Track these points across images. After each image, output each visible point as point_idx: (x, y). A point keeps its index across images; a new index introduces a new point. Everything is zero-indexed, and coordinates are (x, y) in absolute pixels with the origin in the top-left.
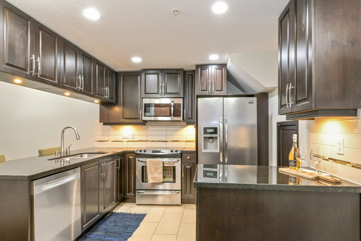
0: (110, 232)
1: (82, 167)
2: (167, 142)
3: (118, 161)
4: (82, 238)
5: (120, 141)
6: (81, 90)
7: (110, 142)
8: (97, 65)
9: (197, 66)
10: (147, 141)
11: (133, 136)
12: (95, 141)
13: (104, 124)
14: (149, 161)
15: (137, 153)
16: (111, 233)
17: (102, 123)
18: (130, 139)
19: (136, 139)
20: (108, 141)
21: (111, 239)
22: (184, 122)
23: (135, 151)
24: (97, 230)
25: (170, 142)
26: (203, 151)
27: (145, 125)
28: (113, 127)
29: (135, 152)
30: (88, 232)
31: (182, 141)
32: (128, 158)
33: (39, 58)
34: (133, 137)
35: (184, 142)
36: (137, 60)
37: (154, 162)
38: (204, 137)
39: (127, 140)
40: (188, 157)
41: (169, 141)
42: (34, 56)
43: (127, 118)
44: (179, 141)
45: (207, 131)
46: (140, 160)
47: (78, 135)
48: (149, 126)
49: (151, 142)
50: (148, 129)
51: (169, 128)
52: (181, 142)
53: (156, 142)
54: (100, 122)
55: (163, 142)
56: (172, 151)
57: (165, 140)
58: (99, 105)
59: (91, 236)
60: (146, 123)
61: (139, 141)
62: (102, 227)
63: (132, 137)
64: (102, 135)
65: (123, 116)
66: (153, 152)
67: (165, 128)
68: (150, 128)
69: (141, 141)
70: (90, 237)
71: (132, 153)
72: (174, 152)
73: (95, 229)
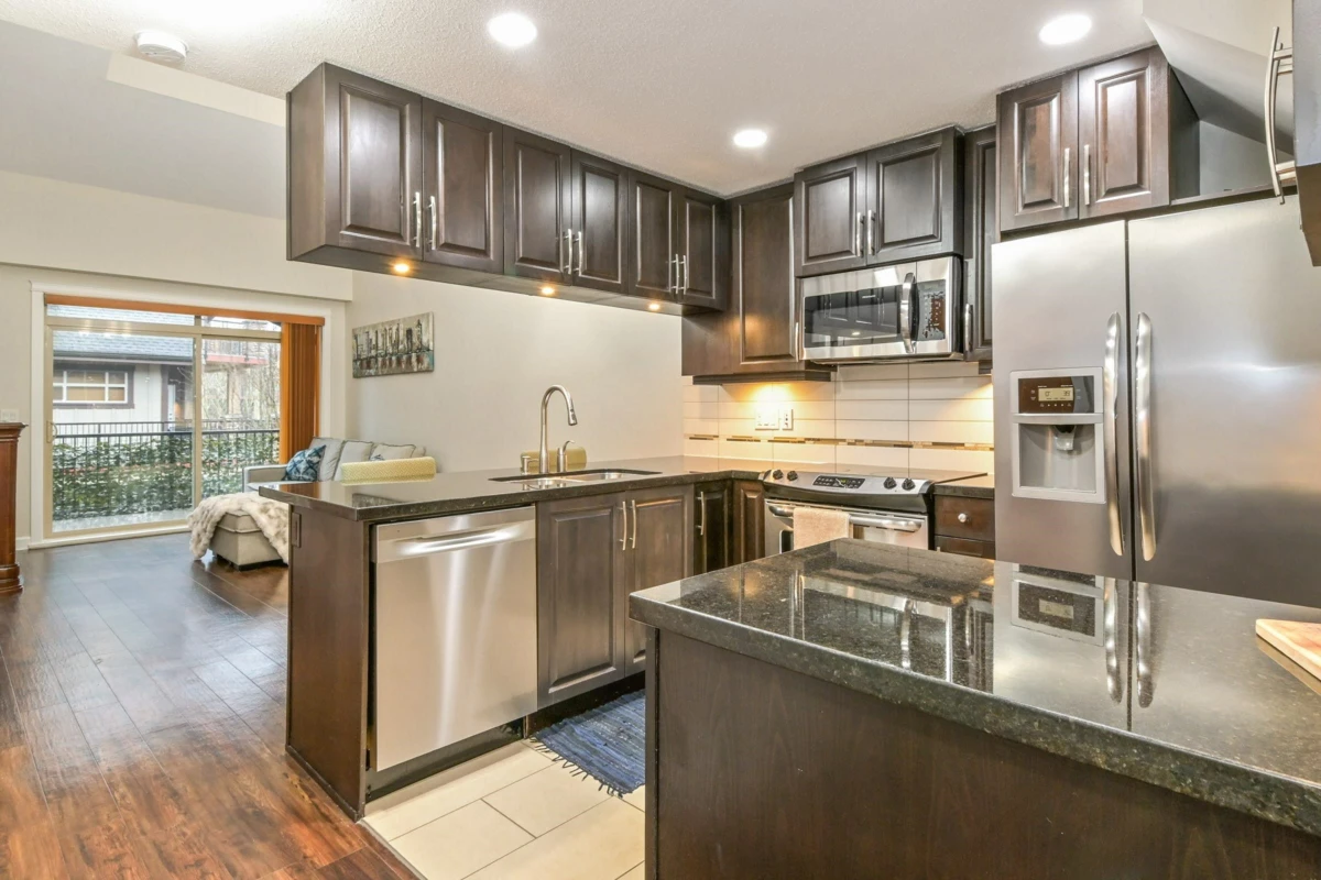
0: (628, 735)
1: (540, 505)
2: (910, 446)
3: (697, 504)
4: (553, 726)
5: (750, 440)
6: (575, 273)
7: (723, 441)
8: (638, 189)
9: (1004, 99)
10: (835, 441)
11: (789, 422)
12: (685, 435)
13: (699, 380)
14: (800, 516)
15: (766, 480)
16: (630, 737)
17: (691, 377)
18: (781, 434)
19: (798, 433)
20: (717, 437)
21: (619, 756)
22: (965, 359)
23: (758, 474)
24: (604, 717)
25: (925, 446)
26: (1021, 491)
27: (828, 379)
28: (730, 392)
29: (761, 478)
30: (577, 714)
31: (976, 447)
32: (742, 499)
33: (433, 199)
34: (790, 427)
35: (983, 449)
36: (751, 139)
37: (819, 519)
38: (1024, 427)
39: (771, 435)
40: (962, 517)
41: (917, 443)
42: (418, 195)
43: (755, 355)
44: (963, 445)
45: (1036, 395)
46: (779, 509)
47: (572, 410)
48: (842, 385)
49: (849, 444)
50: (838, 397)
51: (919, 391)
52: (970, 449)
53: (867, 445)
54: (684, 374)
55: (895, 446)
56: (890, 484)
57: (903, 438)
58: (680, 318)
59: (578, 730)
60: (832, 374)
61: (809, 439)
62: (621, 712)
63: (785, 427)
64: (702, 418)
65: (745, 351)
66: (821, 480)
67: (900, 391)
68: (845, 391)
69: (814, 439)
70: (573, 731)
71: (751, 479)
72: (899, 490)
73: (604, 711)
